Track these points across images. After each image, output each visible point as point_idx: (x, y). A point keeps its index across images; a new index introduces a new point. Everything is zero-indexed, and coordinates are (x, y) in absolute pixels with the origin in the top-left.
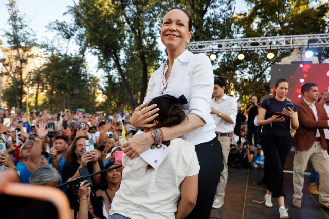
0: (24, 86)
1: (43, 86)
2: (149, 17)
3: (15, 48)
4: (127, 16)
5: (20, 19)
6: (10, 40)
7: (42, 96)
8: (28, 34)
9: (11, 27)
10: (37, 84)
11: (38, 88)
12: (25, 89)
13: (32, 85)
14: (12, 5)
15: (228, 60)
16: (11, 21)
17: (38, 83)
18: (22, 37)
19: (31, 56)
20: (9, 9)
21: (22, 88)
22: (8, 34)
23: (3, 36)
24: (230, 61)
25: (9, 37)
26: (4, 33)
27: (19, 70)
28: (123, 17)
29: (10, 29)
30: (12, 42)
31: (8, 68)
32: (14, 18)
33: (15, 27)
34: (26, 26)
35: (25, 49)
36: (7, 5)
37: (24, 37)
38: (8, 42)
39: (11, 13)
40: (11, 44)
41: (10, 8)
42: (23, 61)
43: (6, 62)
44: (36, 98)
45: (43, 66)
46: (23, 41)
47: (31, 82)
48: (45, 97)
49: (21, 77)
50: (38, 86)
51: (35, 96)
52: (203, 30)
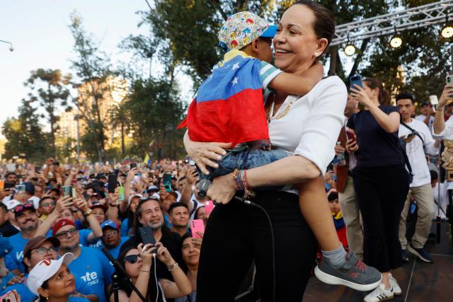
0: (104, 129)
1: (129, 126)
2: (255, 6)
3: (87, 81)
4: (224, 11)
5: (87, 42)
6: (79, 72)
7: (129, 139)
8: (100, 59)
9: (79, 54)
10: (121, 124)
11: (122, 130)
12: (106, 133)
13: (115, 127)
14: (75, 25)
15: (383, 50)
16: (78, 47)
17: (123, 123)
18: (93, 65)
19: (106, 89)
20: (73, 32)
21: (102, 133)
22: (77, 64)
23: (71, 68)
24: (388, 52)
25: (78, 67)
26: (72, 64)
27: (96, 108)
28: (218, 13)
29: (77, 57)
30: (82, 74)
31: (82, 108)
32: (80, 41)
33: (84, 54)
34: (96, 49)
35: (100, 81)
36: (70, 26)
37: (96, 65)
38: (79, 74)
39: (77, 36)
40: (81, 76)
41: (74, 30)
42: (98, 96)
43: (80, 101)
44: (123, 141)
45: (125, 99)
46: (95, 70)
47: (114, 122)
48: (131, 140)
49: (99, 118)
50: (123, 126)
51: (120, 140)
52: (339, 11)
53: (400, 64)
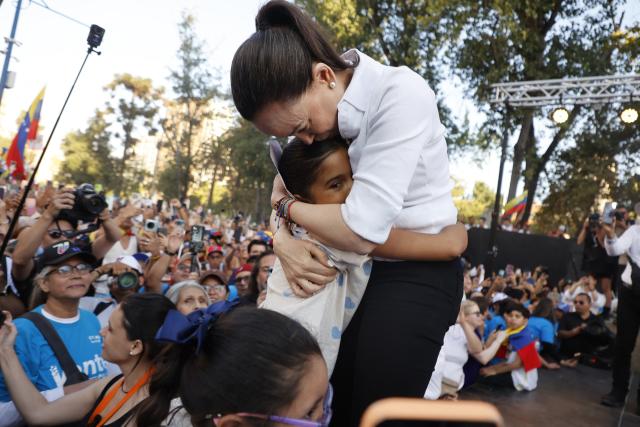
0: (191, 167)
1: (225, 170)
2: (427, 40)
3: (184, 100)
4: (385, 39)
5: (197, 50)
6: (177, 86)
7: (222, 187)
8: (209, 75)
9: (182, 62)
10: (214, 166)
11: (215, 174)
12: (194, 173)
13: (206, 166)
14: (185, 25)
16: (182, 53)
17: (217, 164)
18: (197, 81)
19: (208, 115)
20: (181, 33)
21: (188, 171)
22: (175, 75)
23: (168, 78)
24: (604, 132)
25: (176, 80)
26: (169, 74)
27: (187, 138)
28: (377, 41)
29: (178, 67)
30: (180, 90)
31: (171, 135)
32: (187, 47)
33: (189, 64)
34: (204, 60)
35: (200, 102)
36: (179, 25)
37: (200, 80)
38: (175, 89)
39: (184, 38)
40: (178, 92)
41: (183, 30)
42: (195, 123)
43: (168, 124)
44: (212, 190)
45: (227, 132)
46: (198, 87)
47: (205, 161)
48: (225, 190)
49: (189, 152)
50: (216, 169)
51: (210, 187)
52: (546, 65)
53: (618, 153)
